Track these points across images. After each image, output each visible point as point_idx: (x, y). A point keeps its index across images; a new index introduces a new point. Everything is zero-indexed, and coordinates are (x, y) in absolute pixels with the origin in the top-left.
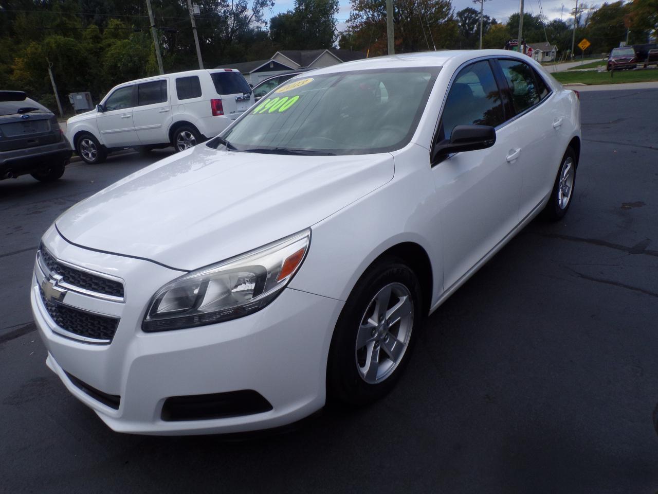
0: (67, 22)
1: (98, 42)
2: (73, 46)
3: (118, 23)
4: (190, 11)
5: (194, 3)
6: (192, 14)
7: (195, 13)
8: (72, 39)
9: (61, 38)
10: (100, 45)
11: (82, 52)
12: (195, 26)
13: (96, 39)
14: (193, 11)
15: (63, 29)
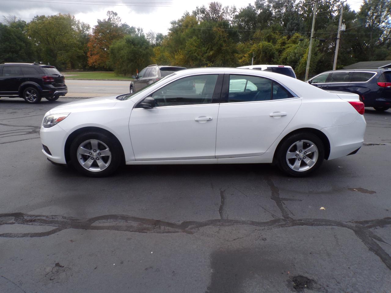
0: (272, 35)
1: (284, 46)
2: (269, 47)
3: (298, 35)
4: (339, 28)
5: (343, 24)
6: (340, 30)
7: (342, 29)
8: (270, 44)
9: (266, 43)
10: (284, 47)
11: (273, 50)
12: (339, 38)
13: (284, 44)
14: (341, 28)
15: (269, 39)
